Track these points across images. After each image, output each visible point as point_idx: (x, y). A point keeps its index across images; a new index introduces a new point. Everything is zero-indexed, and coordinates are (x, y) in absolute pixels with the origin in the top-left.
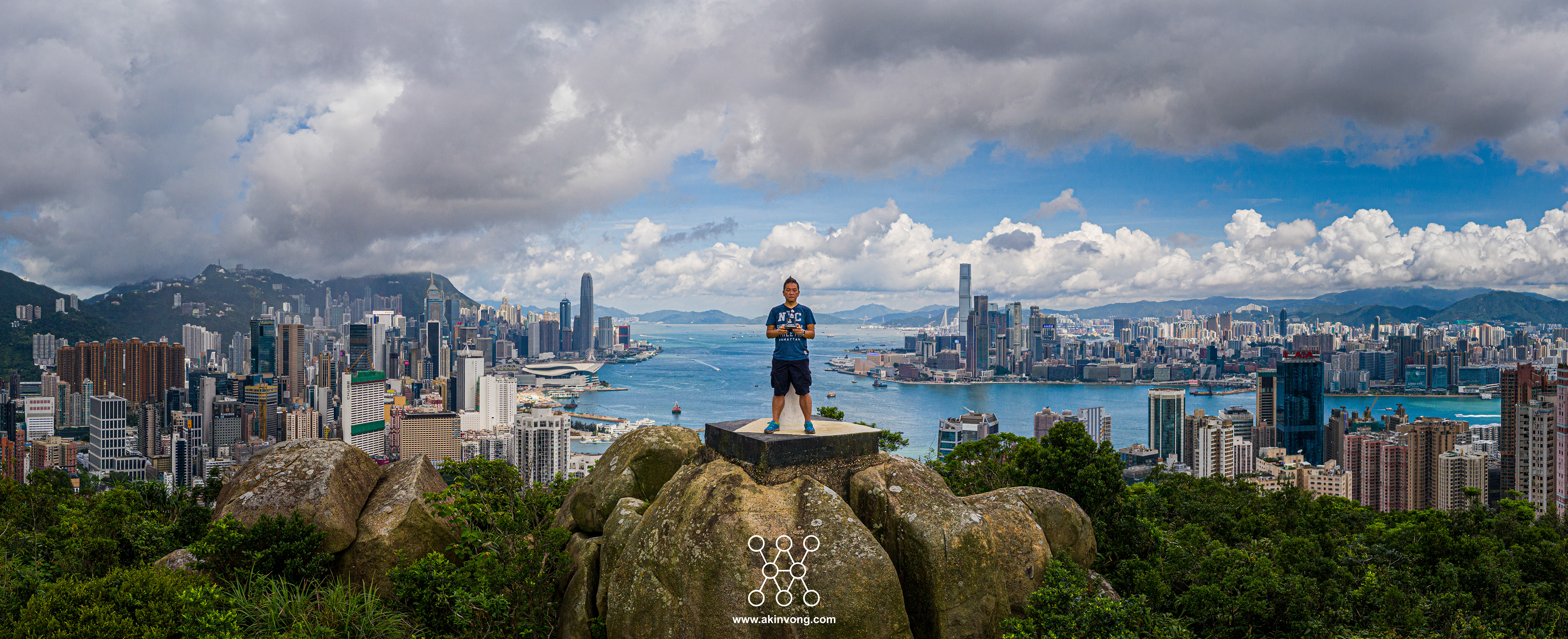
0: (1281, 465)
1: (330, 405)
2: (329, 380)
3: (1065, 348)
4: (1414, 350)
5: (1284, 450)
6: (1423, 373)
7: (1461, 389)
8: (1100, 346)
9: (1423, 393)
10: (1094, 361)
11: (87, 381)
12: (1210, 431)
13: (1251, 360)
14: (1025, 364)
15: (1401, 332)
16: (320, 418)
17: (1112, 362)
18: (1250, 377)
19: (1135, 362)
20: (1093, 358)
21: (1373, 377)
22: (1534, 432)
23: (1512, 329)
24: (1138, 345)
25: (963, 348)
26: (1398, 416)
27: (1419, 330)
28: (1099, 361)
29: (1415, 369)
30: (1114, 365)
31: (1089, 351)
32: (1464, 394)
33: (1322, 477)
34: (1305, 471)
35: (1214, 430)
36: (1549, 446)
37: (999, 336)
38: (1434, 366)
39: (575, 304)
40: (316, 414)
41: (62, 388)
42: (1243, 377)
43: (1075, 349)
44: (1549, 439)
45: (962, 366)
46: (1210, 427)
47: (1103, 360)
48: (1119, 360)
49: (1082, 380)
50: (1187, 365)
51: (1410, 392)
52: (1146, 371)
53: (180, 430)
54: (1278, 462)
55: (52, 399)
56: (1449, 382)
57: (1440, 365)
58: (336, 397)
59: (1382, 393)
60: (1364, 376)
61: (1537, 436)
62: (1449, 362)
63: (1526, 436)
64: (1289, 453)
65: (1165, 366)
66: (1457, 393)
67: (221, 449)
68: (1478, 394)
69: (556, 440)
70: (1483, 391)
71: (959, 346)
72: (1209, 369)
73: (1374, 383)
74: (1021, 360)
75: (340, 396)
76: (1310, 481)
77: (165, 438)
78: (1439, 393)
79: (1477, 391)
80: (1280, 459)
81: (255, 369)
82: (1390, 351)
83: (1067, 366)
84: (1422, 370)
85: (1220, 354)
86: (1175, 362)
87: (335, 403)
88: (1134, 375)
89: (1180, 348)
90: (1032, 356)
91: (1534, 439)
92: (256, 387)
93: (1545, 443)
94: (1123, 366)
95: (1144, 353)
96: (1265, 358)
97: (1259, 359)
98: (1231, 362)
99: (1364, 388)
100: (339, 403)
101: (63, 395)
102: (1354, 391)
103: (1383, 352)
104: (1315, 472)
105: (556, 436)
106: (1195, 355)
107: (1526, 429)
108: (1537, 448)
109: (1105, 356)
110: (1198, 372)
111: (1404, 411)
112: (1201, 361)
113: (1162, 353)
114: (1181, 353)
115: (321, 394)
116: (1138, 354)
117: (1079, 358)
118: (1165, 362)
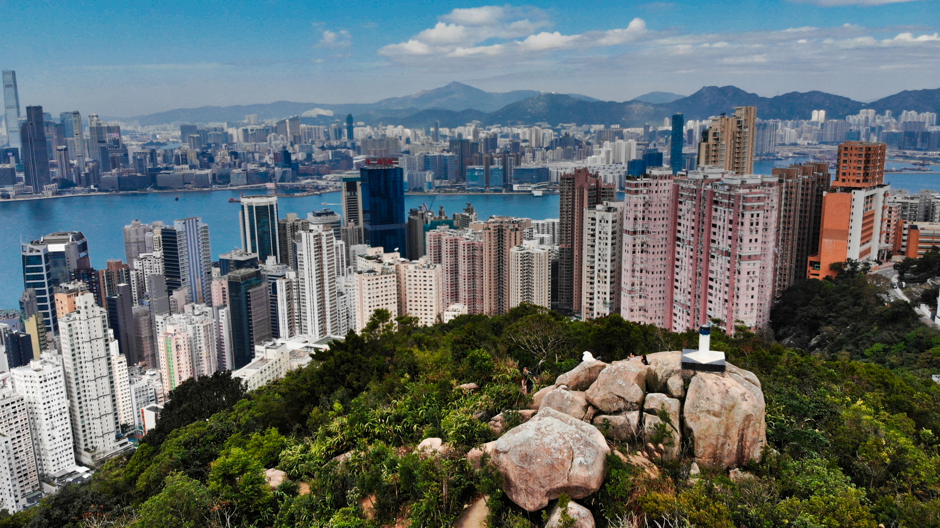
0: (381, 262)
3: (134, 158)
4: (472, 153)
5: (381, 249)
6: (482, 173)
7: (515, 187)
8: (169, 154)
9: (482, 191)
10: (167, 169)
12: (312, 235)
13: (323, 163)
14: (92, 175)
15: (460, 135)
17: (185, 169)
18: (325, 179)
19: (209, 168)
20: (164, 165)
21: (437, 177)
22: (600, 232)
23: (558, 131)
24: (210, 151)
25: (17, 161)
26: (467, 214)
27: (476, 133)
28: (172, 169)
29: (474, 170)
30: (189, 171)
31: (159, 159)
32: (518, 191)
33: (418, 270)
34: (402, 266)
35: (316, 234)
36: (612, 244)
37: (60, 147)
38: (492, 167)
42: (318, 179)
43: (145, 157)
44: (612, 239)
45: (20, 179)
46: (311, 231)
47: (176, 167)
48: (192, 167)
49: (156, 187)
50: (263, 169)
51: (470, 190)
52: (221, 177)
54: (378, 259)
56: (505, 180)
57: (496, 166)
59: (446, 192)
60: (429, 176)
61: (602, 236)
62: (504, 163)
63: (593, 235)
64: (386, 251)
65: (239, 170)
66: (512, 190)
68: (530, 191)
70: (535, 188)
71: (12, 159)
72: (284, 173)
73: (437, 183)
74: (87, 171)
76: (407, 274)
78: (496, 191)
79: (530, 189)
80: (378, 256)
82: (451, 154)
83: (139, 175)
84: (481, 170)
85: (293, 158)
86: (251, 167)
88: (210, 181)
89: (253, 153)
90: (98, 167)
91: (600, 238)
93: (609, 242)
94: (198, 172)
95: (217, 159)
96: (336, 161)
97: (330, 161)
98: (304, 165)
99: (430, 188)
102: (421, 190)
103: (445, 154)
104: (411, 267)
106: (268, 159)
107: (593, 230)
108: (602, 246)
109: (178, 164)
110: (274, 175)
111: (472, 209)
112: (276, 165)
113: (236, 158)
114: (254, 157)
116: (211, 159)
117: (149, 166)
118: (240, 167)
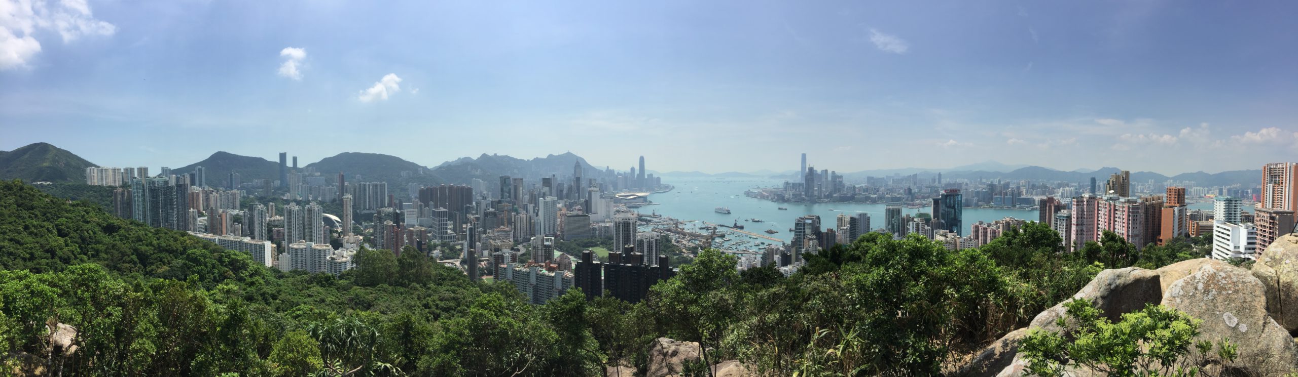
1: (534, 212)
2: (533, 201)
3: (847, 188)
4: (997, 190)
5: (946, 230)
8: (861, 187)
9: (1001, 208)
11: (431, 203)
13: (928, 193)
14: (829, 194)
16: (530, 217)
18: (928, 200)
19: (877, 194)
20: (859, 192)
21: (979, 200)
24: (877, 188)
28: (862, 193)
30: (868, 195)
39: (637, 168)
40: (528, 215)
41: (421, 205)
42: (924, 200)
48: (870, 193)
49: (856, 200)
50: (899, 195)
52: (882, 198)
53: (471, 223)
55: (416, 210)
56: (1013, 203)
58: (537, 208)
60: (975, 199)
61: (1061, 227)
62: (1012, 195)
67: (488, 231)
69: (631, 226)
71: (801, 187)
72: (909, 197)
75: (539, 207)
77: (464, 226)
78: (1008, 208)
80: (945, 234)
81: (502, 198)
82: (986, 190)
83: (849, 195)
86: (894, 194)
87: (536, 211)
88: (877, 199)
90: (832, 191)
92: (503, 204)
94: (872, 195)
95: (880, 190)
96: (934, 192)
97: (931, 193)
98: (917, 194)
100: (538, 211)
101: (421, 209)
103: (984, 190)
105: (631, 224)
106: (902, 191)
107: (1057, 224)
109: (864, 191)
112: (905, 194)
113: (888, 191)
114: (896, 190)
115: (531, 207)
117: (853, 192)
118: (889, 194)
